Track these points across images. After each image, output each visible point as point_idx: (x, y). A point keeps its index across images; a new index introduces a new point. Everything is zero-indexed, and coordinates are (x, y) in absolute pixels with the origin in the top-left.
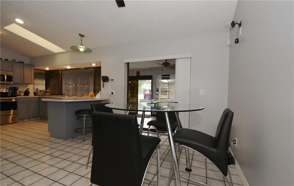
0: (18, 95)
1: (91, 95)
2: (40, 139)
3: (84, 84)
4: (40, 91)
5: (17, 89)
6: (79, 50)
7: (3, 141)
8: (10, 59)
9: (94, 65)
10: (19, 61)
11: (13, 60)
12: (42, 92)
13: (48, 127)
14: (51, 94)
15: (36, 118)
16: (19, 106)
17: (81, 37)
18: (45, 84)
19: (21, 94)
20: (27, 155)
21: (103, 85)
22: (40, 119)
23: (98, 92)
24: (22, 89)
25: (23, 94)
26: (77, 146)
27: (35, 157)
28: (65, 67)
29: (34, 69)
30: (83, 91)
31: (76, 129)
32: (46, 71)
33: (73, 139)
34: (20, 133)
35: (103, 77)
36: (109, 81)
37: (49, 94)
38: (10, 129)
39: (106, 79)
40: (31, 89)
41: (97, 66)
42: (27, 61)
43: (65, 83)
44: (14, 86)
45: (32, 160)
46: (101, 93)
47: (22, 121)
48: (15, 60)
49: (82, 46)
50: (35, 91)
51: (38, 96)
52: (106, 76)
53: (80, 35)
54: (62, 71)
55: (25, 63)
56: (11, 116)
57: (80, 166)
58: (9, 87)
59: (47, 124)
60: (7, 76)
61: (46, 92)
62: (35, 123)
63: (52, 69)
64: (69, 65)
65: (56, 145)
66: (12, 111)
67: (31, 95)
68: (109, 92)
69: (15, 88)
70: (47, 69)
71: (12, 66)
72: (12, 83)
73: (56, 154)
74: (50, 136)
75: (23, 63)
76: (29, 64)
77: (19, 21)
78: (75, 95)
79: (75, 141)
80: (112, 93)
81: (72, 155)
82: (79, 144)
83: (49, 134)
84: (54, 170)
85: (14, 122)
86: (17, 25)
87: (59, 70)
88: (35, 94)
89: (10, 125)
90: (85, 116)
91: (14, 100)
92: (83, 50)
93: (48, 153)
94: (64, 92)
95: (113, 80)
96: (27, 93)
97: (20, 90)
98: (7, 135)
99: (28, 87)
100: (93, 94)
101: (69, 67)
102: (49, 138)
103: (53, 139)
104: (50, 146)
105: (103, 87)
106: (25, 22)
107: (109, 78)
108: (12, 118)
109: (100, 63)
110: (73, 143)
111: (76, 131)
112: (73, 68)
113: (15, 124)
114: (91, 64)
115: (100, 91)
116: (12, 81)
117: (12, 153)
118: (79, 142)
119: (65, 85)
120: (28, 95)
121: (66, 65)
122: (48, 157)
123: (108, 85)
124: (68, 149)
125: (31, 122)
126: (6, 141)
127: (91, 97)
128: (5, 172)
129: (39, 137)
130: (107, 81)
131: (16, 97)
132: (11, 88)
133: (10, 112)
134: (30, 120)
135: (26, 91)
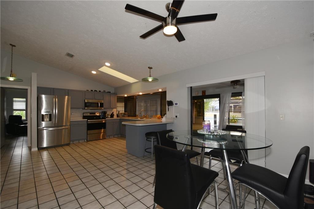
0: (107, 118)
1: (158, 117)
2: (120, 154)
3: (153, 106)
4: (121, 114)
5: (106, 113)
6: (148, 80)
7: (97, 154)
8: (102, 91)
9: (160, 90)
10: (107, 92)
11: (104, 91)
12: (122, 114)
13: (126, 144)
14: (129, 116)
15: (118, 135)
16: (107, 126)
17: (149, 69)
18: (124, 106)
19: (109, 117)
20: (112, 167)
21: (168, 109)
22: (121, 136)
23: (164, 115)
24: (109, 113)
25: (110, 117)
26: (146, 164)
27: (117, 170)
28: (138, 93)
29: (117, 96)
30: (152, 112)
31: (146, 149)
32: (125, 97)
33: (143, 157)
34: (108, 148)
35: (168, 101)
36: (173, 105)
37: (126, 116)
38: (102, 144)
39: (170, 103)
40: (115, 111)
41: (163, 91)
42: (112, 91)
43: (139, 104)
44: (105, 111)
45: (115, 172)
46: (166, 116)
47: (109, 137)
48: (105, 91)
49: (151, 77)
50: (117, 113)
51: (119, 118)
52: (171, 101)
53: (149, 68)
54: (136, 96)
55: (111, 92)
56: (102, 134)
57: (148, 183)
58: (101, 112)
59: (125, 142)
60: (100, 103)
61: (125, 114)
62: (118, 139)
63: (128, 96)
64: (141, 92)
65: (132, 161)
66: (103, 130)
67: (115, 117)
68: (174, 115)
69: (105, 112)
70: (126, 96)
71: (103, 95)
72: (103, 108)
73: (131, 170)
74: (127, 153)
75: (110, 92)
76: (114, 92)
77: (108, 64)
78: (146, 117)
79: (145, 159)
80: (176, 117)
81: (142, 172)
82: (148, 162)
83: (126, 150)
84: (129, 183)
85: (104, 138)
86: (107, 67)
87: (133, 96)
88: (118, 116)
89: (101, 141)
90: (153, 139)
91: (104, 122)
92: (151, 80)
93: (126, 168)
94: (137, 113)
95: (177, 104)
96: (112, 116)
97: (108, 113)
98: (99, 149)
99: (113, 111)
100: (160, 116)
101: (141, 94)
102: (127, 155)
103: (129, 155)
104: (128, 162)
105: (168, 111)
106: (111, 64)
107: (173, 102)
108: (103, 135)
109: (166, 88)
110: (144, 161)
111: (146, 150)
112: (143, 94)
113: (104, 140)
114: (158, 90)
115: (166, 114)
116: (103, 107)
117: (103, 165)
118: (148, 161)
119: (138, 106)
120: (113, 117)
121: (139, 92)
122: (125, 172)
123: (172, 109)
124: (140, 167)
125: (114, 138)
126: (99, 154)
127: (158, 119)
128: (99, 179)
129: (120, 153)
130: (171, 105)
131: (105, 119)
132: (102, 112)
133: (101, 131)
134: (114, 137)
135: (112, 114)
